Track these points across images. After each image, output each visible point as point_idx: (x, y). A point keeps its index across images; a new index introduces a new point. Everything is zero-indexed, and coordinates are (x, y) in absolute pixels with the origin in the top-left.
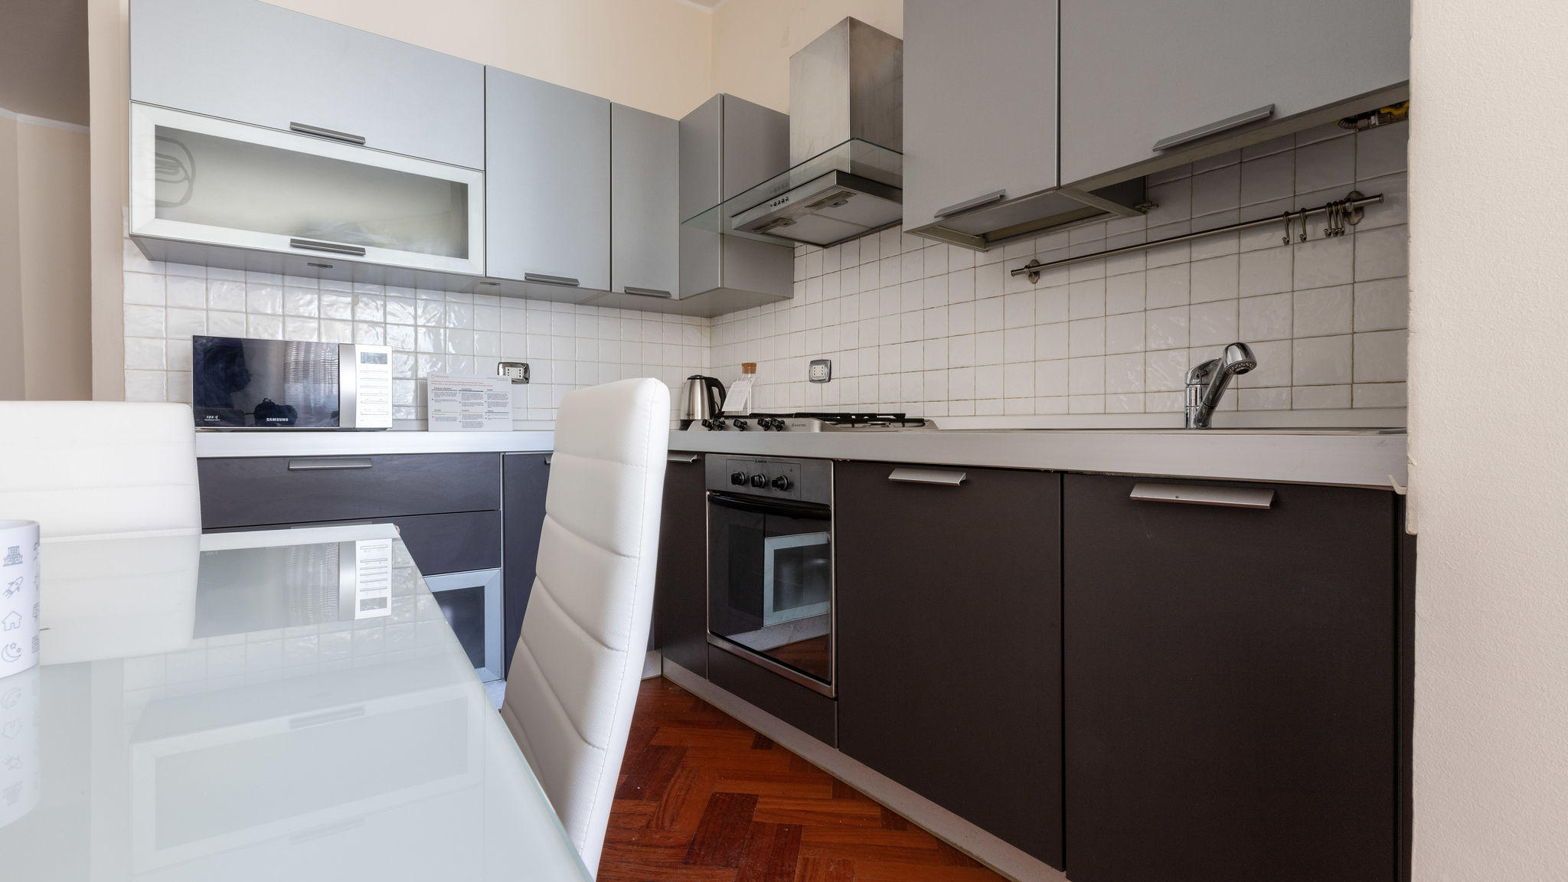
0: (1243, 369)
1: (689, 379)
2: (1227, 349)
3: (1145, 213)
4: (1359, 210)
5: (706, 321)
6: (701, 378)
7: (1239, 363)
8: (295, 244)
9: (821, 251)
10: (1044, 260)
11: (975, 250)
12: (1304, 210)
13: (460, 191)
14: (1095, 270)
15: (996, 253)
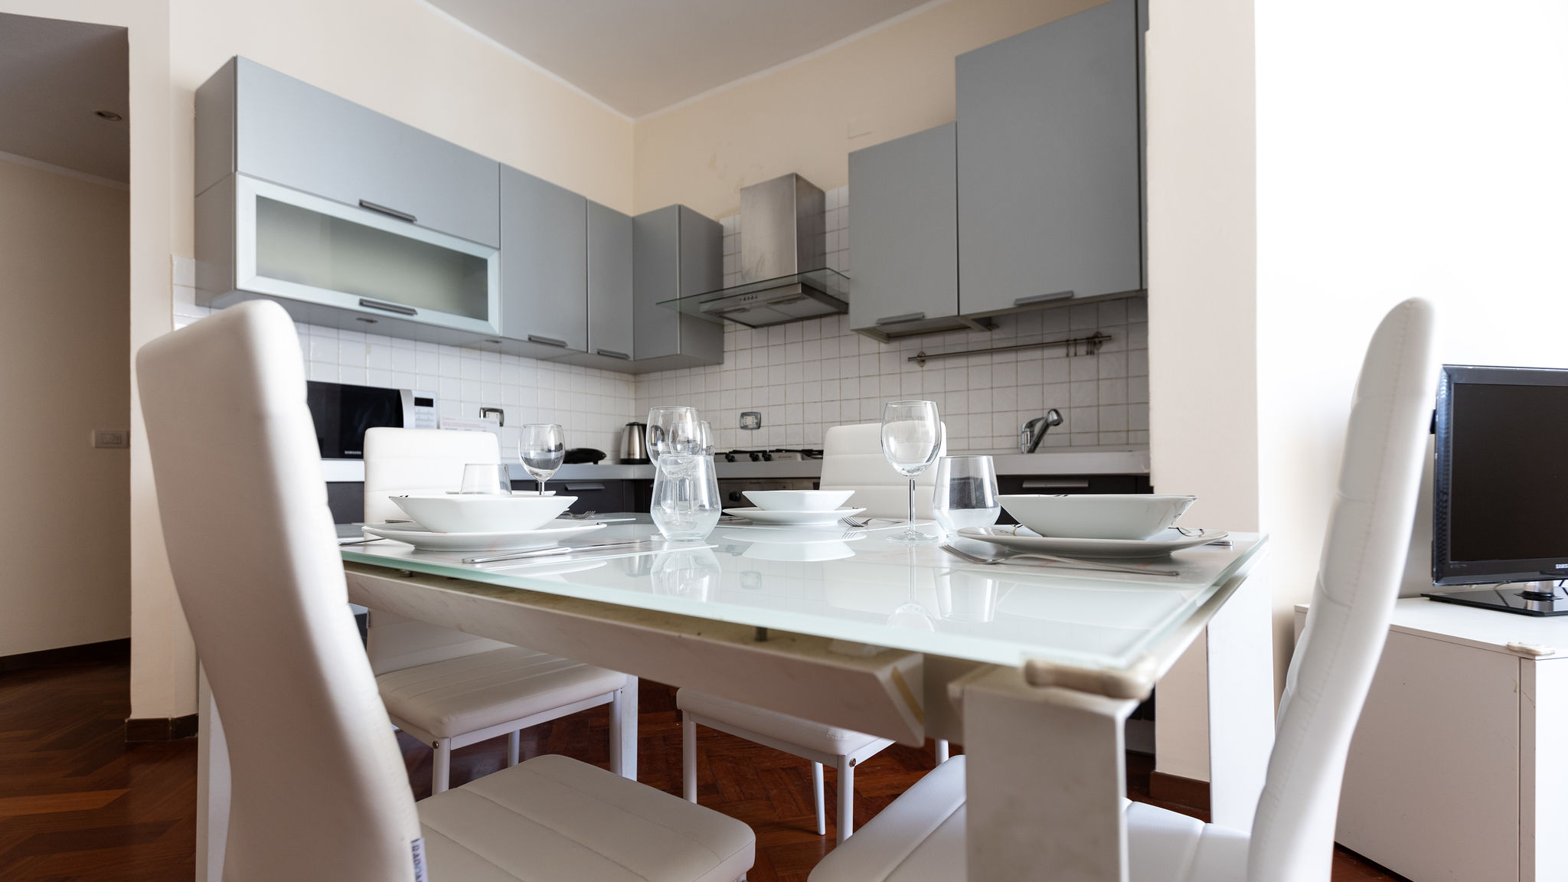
0: (1057, 423)
1: (627, 425)
2: (1049, 413)
3: (990, 330)
4: (1100, 342)
5: (631, 378)
6: (638, 425)
7: (1056, 420)
8: (362, 303)
9: (749, 331)
10: (928, 353)
11: (879, 341)
12: (1076, 340)
13: (481, 264)
14: (961, 362)
15: (895, 345)
